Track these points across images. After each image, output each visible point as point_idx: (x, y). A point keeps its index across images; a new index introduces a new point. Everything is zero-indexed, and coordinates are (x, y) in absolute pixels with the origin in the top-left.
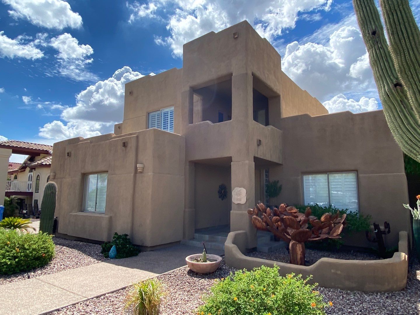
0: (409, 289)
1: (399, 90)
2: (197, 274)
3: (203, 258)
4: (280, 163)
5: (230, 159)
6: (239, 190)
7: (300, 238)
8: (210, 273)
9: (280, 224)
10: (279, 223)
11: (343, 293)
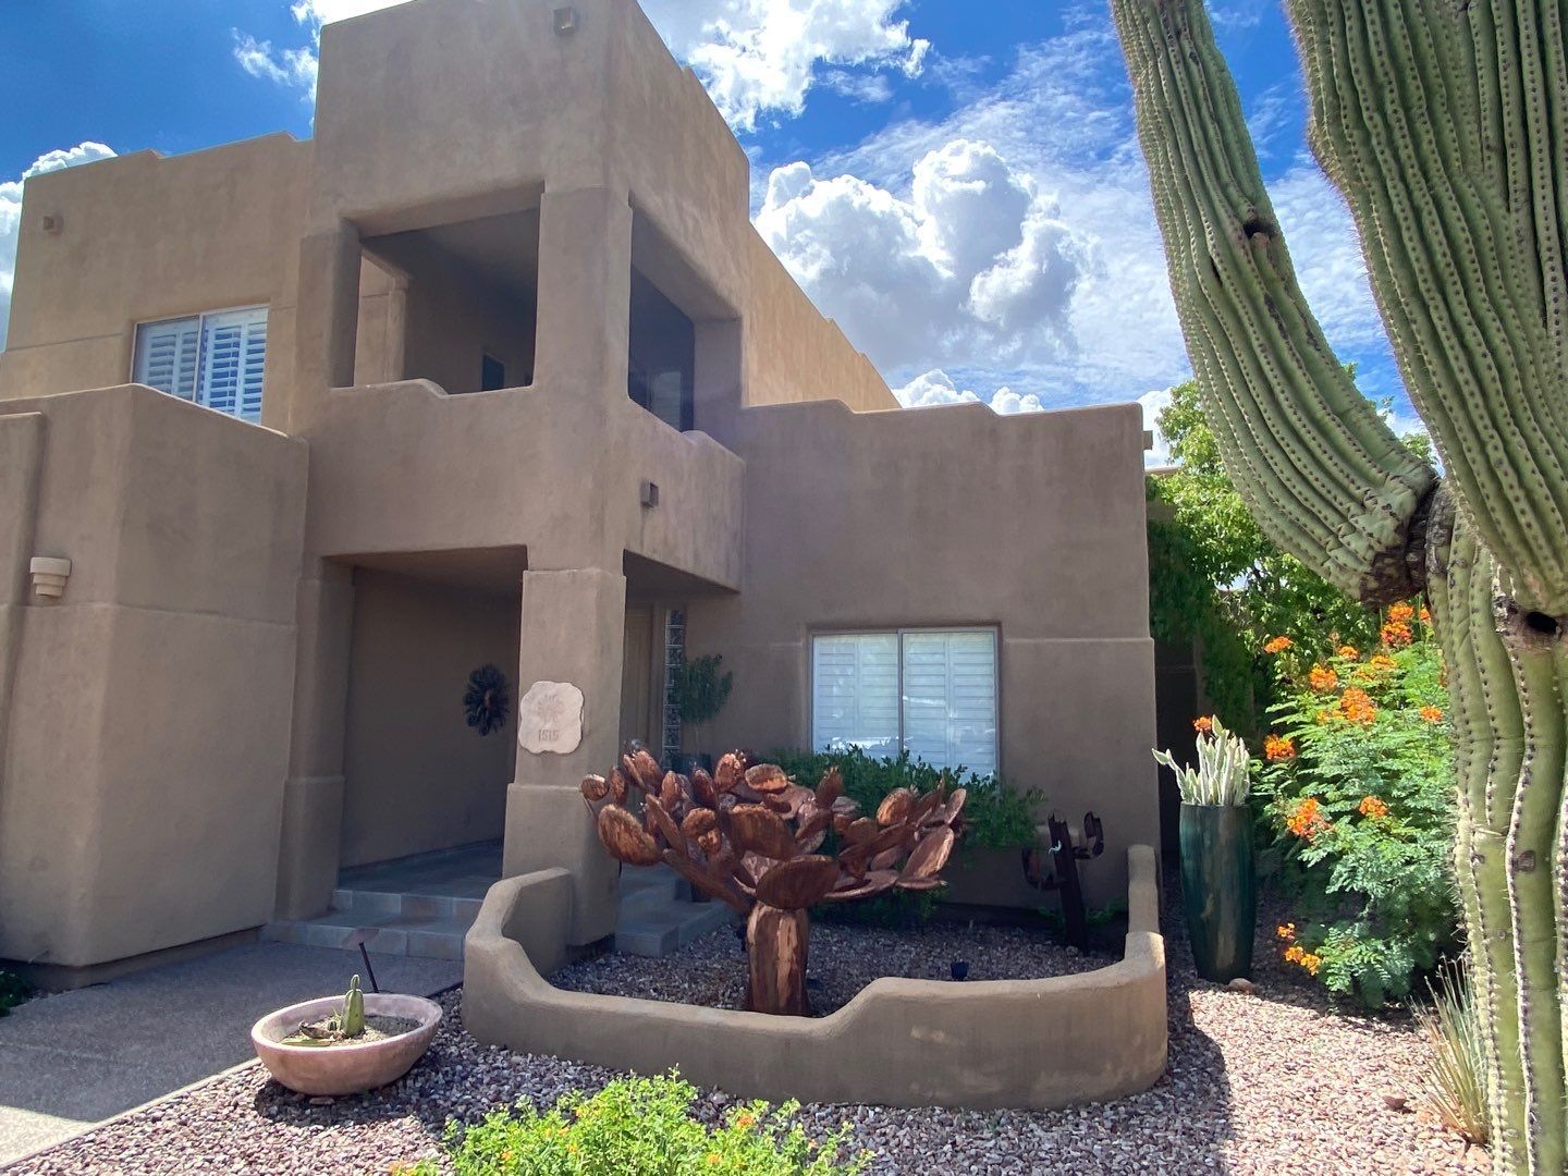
0: (1181, 1077)
1: (1263, 253)
2: (305, 1101)
3: (346, 1019)
4: (731, 583)
5: (517, 558)
6: (550, 693)
7: (791, 892)
8: (373, 1091)
9: (715, 840)
10: (712, 835)
11: (951, 1125)
